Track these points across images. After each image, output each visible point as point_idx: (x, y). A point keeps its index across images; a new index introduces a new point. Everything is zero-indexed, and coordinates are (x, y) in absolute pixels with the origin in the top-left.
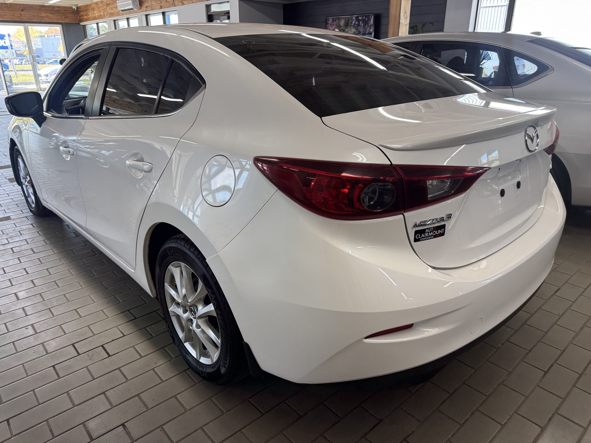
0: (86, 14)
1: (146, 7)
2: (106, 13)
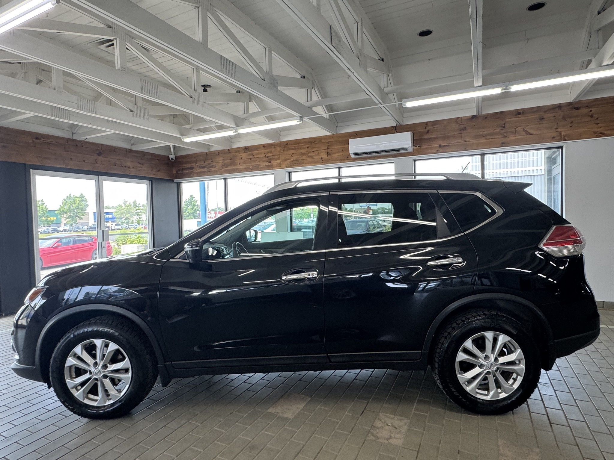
0: (204, 165)
1: (440, 146)
2: (278, 161)
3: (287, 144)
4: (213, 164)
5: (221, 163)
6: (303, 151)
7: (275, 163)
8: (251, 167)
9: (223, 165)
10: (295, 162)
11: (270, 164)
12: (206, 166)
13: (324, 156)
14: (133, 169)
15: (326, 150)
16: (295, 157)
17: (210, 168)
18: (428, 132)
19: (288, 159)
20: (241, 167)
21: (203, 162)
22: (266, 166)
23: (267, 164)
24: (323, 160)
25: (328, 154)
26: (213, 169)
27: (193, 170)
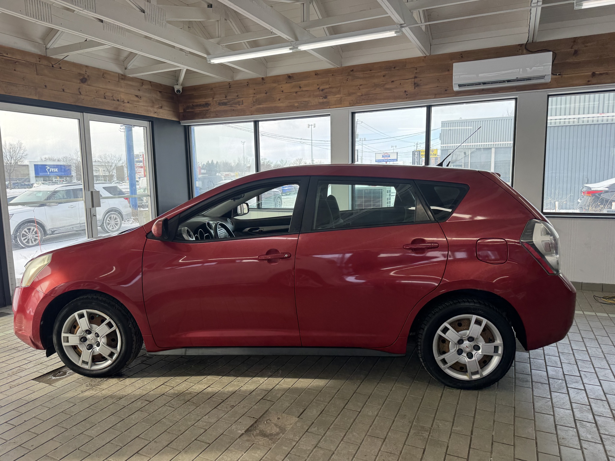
1: (594, 74)
2: (337, 96)
3: (353, 70)
4: (239, 99)
5: (251, 98)
6: (376, 81)
7: (332, 98)
8: (296, 105)
9: (254, 100)
10: (363, 97)
11: (325, 100)
12: (229, 102)
13: (410, 88)
14: (128, 105)
15: (413, 80)
16: (363, 90)
17: (235, 106)
18: (576, 53)
19: (354, 93)
20: (281, 105)
21: (225, 96)
22: (319, 103)
23: (321, 101)
24: (407, 95)
25: (416, 85)
26: (239, 107)
27: (209, 107)
